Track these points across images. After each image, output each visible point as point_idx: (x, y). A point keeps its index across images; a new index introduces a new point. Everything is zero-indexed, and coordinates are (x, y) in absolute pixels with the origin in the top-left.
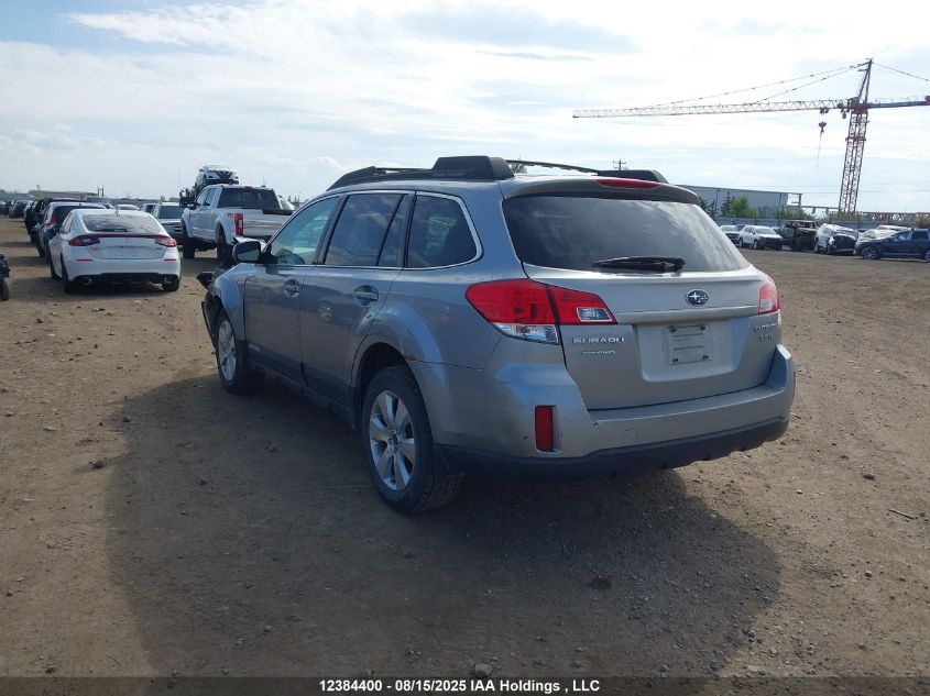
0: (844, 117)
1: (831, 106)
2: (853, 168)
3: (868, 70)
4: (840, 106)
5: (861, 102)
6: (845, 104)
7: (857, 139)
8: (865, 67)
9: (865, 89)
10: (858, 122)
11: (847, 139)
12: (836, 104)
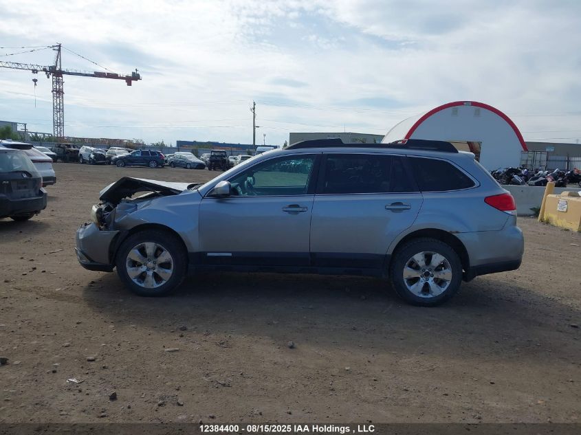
0: (48, 77)
1: (38, 69)
2: (59, 109)
3: (59, 50)
4: (45, 70)
5: (57, 69)
6: (48, 69)
7: (59, 92)
8: (57, 48)
9: (58, 62)
10: (58, 82)
11: (52, 91)
12: (42, 68)
